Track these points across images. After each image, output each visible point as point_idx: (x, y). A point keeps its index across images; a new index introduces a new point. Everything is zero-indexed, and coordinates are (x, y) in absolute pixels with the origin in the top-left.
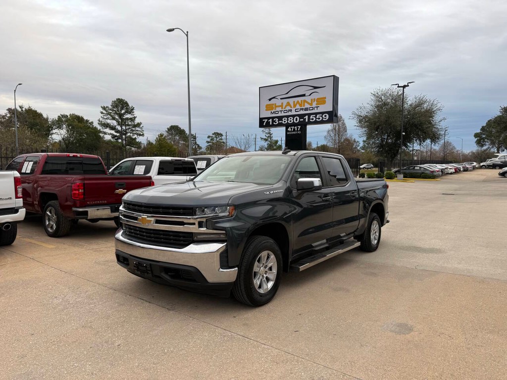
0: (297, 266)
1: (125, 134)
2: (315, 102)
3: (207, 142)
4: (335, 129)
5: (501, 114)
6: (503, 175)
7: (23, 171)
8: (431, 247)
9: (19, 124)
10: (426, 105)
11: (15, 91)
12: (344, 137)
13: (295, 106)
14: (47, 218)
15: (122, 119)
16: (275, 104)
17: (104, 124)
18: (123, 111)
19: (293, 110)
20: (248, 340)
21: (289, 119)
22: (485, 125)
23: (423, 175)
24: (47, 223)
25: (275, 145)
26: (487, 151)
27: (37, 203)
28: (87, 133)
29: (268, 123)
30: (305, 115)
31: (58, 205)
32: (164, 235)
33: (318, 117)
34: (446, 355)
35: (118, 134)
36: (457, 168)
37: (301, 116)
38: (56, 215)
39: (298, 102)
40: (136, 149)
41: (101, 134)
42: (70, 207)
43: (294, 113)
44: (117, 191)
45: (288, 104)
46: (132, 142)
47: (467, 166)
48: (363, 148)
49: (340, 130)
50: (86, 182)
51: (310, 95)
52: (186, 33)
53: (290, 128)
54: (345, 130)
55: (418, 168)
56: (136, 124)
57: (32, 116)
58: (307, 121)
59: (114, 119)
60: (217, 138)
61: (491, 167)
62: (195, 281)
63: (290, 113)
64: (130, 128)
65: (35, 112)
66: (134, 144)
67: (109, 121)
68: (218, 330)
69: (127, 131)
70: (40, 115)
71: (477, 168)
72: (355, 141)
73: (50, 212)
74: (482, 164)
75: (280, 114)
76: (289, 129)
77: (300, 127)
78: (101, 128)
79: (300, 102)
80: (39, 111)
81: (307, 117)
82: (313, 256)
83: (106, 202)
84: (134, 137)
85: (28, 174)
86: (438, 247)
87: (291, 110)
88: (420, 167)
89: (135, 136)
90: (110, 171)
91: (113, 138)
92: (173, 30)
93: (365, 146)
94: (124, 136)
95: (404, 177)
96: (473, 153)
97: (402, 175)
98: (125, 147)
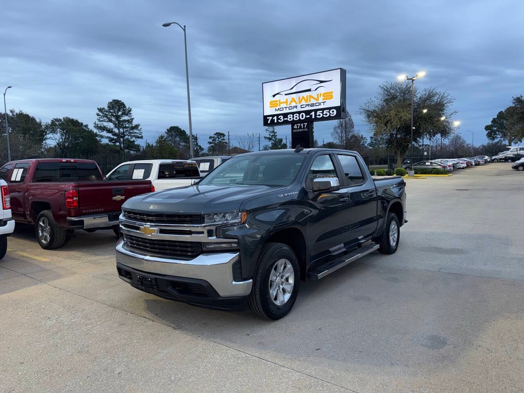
0: (315, 274)
1: (123, 137)
2: (322, 97)
3: (209, 142)
4: (342, 126)
5: (514, 105)
6: (516, 168)
7: (13, 179)
8: (452, 247)
9: (11, 129)
10: (436, 98)
11: (5, 94)
12: (352, 134)
13: (300, 102)
14: (40, 228)
15: (119, 122)
16: (280, 100)
17: (100, 127)
18: (120, 113)
19: (299, 106)
20: (265, 362)
21: (295, 115)
22: (496, 117)
23: (434, 170)
24: (41, 235)
25: (280, 144)
26: (499, 144)
27: (29, 213)
28: (83, 138)
29: (272, 121)
30: (311, 111)
31: (52, 215)
32: (169, 245)
33: (325, 113)
34: (488, 372)
35: (115, 137)
36: (469, 162)
37: (308, 112)
38: (49, 226)
39: (303, 97)
40: (135, 152)
41: (97, 138)
42: (64, 217)
43: (299, 109)
44: (114, 198)
45: (293, 100)
46: (131, 145)
47: (479, 160)
48: (371, 145)
49: (347, 126)
50: (80, 189)
51: (316, 90)
52: (184, 28)
53: (296, 125)
54: (352, 126)
55: (429, 164)
56: (133, 126)
57: (24, 120)
58: (313, 117)
59: (110, 121)
60: (219, 138)
61: (503, 161)
62: (205, 295)
63: (295, 110)
64: (127, 131)
65: (27, 116)
66: (132, 147)
67: (105, 124)
68: (231, 352)
69: (125, 134)
70: (33, 119)
71: (489, 162)
72: (362, 137)
73: (43, 223)
74: (493, 158)
75: (285, 111)
76: (295, 127)
77: (306, 124)
78: (97, 131)
79: (306, 98)
80: (31, 115)
81: (313, 113)
82: (331, 262)
83: (103, 209)
84: (132, 140)
85: (18, 182)
86: (460, 248)
87: (296, 107)
88: (431, 163)
89: (134, 139)
90: (107, 176)
91: (110, 141)
92: (169, 24)
93: (372, 142)
94: (122, 139)
95: (415, 173)
96: (484, 147)
97: (413, 172)
98: (123, 150)
